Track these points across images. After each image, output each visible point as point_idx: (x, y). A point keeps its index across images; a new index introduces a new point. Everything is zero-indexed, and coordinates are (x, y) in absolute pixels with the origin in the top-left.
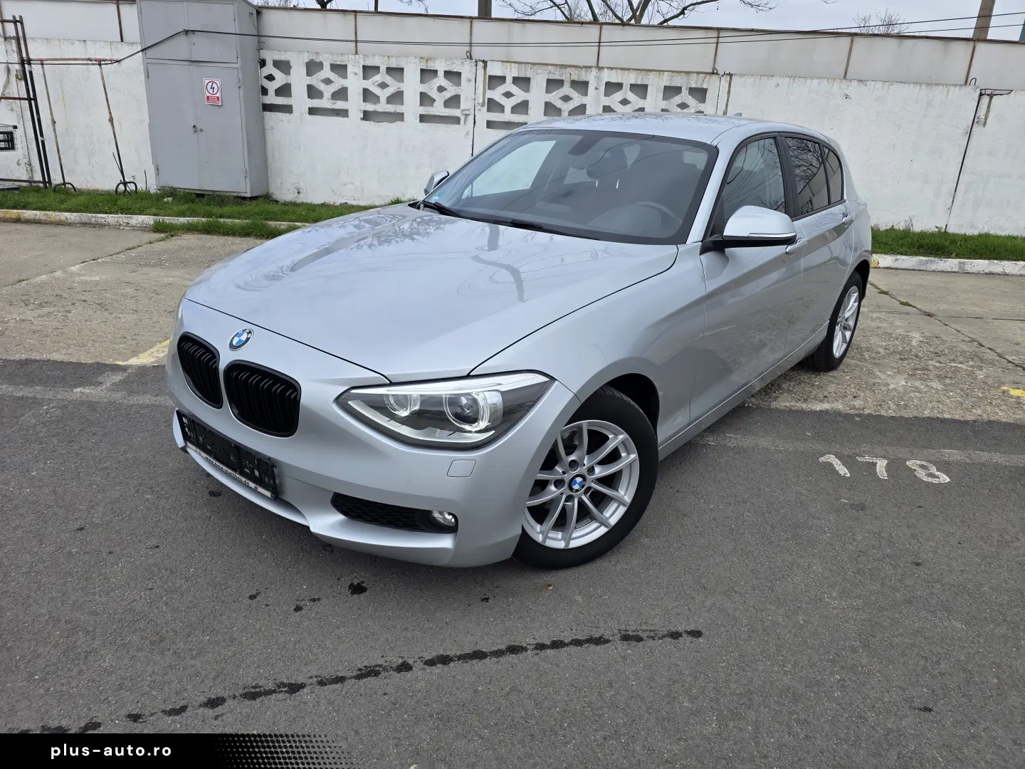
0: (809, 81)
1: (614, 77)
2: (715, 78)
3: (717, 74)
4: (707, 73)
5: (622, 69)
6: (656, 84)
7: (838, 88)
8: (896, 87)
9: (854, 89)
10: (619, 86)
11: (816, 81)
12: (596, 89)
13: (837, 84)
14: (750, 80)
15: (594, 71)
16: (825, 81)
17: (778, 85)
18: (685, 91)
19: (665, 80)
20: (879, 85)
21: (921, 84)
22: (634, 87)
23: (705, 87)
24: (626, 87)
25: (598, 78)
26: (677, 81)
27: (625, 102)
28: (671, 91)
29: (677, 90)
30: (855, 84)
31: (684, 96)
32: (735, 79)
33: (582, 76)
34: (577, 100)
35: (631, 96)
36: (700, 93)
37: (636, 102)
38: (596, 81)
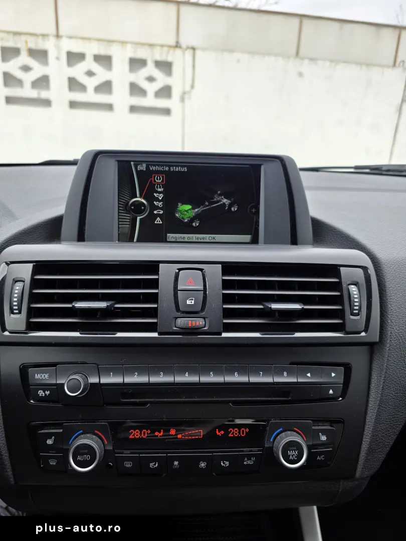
0: (267, 58)
1: (76, 47)
2: (178, 52)
3: (180, 47)
4: (170, 47)
5: (83, 38)
6: (121, 57)
7: (292, 65)
8: (341, 67)
9: (306, 67)
10: (81, 57)
11: (272, 59)
12: (58, 58)
13: (291, 61)
14: (213, 55)
15: (52, 40)
16: (280, 59)
17: (238, 61)
18: (150, 65)
19: (130, 52)
20: (328, 64)
21: (361, 64)
22: (98, 58)
23: (170, 59)
24: (89, 58)
25: (58, 48)
26: (141, 54)
27: (90, 74)
28: (136, 63)
29: (142, 63)
30: (306, 62)
31: (150, 69)
32: (198, 53)
33: (40, 44)
34: (38, 70)
35: (96, 67)
36: (165, 66)
37: (102, 75)
38: (56, 50)
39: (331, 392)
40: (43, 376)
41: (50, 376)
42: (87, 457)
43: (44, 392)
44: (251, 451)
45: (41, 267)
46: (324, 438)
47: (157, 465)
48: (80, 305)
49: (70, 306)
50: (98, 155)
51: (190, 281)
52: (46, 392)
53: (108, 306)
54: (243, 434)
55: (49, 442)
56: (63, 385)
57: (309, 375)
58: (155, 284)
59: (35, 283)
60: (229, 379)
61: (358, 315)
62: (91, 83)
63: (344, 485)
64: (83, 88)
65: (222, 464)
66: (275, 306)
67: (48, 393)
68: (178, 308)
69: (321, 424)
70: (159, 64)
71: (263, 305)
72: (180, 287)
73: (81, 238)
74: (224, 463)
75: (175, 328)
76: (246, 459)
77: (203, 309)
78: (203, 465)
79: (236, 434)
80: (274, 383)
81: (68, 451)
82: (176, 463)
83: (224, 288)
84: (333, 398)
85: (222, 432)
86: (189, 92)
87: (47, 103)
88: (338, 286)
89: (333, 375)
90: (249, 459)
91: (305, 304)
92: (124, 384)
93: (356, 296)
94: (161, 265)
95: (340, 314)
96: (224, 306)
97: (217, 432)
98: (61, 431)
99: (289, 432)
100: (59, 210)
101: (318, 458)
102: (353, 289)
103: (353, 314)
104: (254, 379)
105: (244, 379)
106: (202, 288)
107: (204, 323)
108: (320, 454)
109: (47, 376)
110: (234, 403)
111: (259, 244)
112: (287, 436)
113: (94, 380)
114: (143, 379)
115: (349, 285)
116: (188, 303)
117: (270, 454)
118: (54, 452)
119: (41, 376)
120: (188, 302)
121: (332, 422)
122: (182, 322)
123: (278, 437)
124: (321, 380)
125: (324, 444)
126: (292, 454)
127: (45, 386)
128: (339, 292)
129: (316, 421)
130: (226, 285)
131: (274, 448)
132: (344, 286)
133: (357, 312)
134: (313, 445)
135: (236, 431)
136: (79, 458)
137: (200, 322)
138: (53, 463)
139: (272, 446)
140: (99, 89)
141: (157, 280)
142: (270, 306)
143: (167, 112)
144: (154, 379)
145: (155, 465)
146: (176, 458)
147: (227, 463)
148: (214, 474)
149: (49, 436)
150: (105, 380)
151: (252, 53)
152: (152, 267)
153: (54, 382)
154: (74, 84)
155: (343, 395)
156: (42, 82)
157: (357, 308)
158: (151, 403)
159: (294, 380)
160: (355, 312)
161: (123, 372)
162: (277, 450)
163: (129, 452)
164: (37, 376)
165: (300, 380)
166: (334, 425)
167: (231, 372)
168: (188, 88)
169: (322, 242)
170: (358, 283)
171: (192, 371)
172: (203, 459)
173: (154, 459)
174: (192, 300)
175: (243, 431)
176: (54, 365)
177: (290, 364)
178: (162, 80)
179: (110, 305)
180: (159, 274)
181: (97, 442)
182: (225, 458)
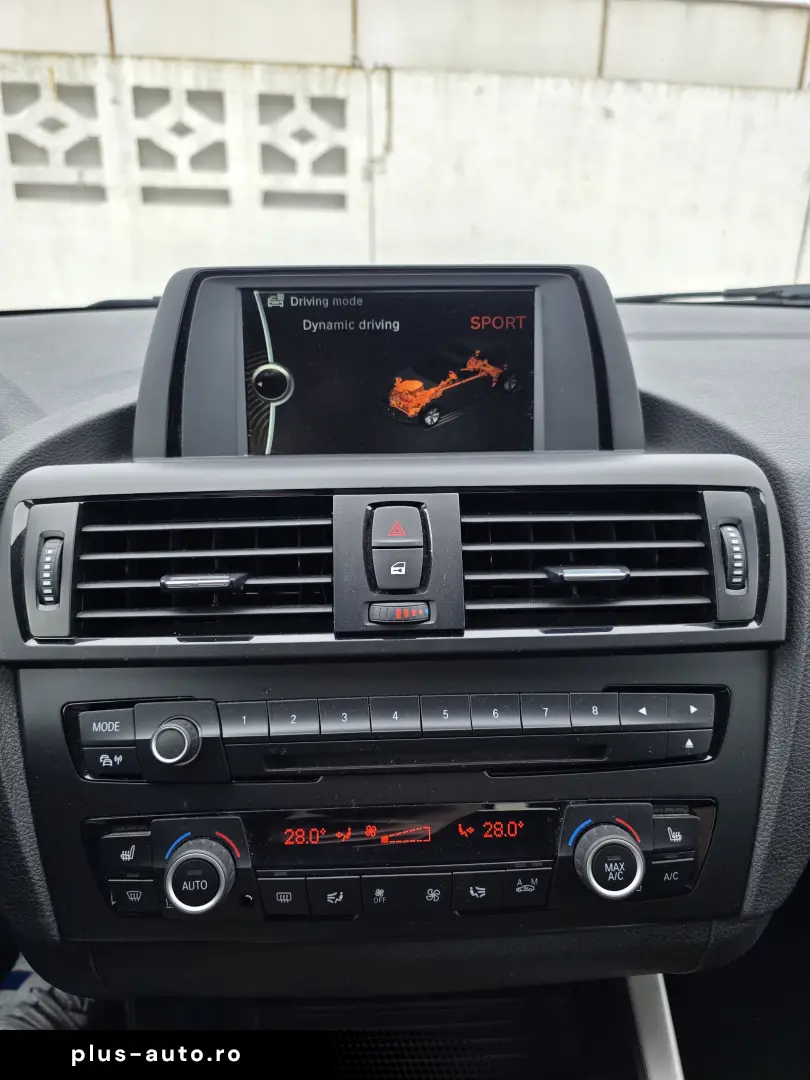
0: (537, 82)
1: (151, 76)
2: (357, 75)
3: (361, 67)
4: (342, 67)
5: (164, 58)
6: (241, 93)
7: (590, 95)
8: (690, 95)
9: (618, 96)
10: (162, 95)
11: (550, 82)
12: (115, 101)
13: (588, 86)
14: (428, 80)
15: (103, 64)
16: (566, 83)
17: (480, 91)
18: (302, 107)
19: (259, 82)
20: (663, 89)
21: (732, 87)
22: (196, 98)
23: (340, 93)
24: (178, 98)
25: (115, 80)
26: (282, 84)
27: (181, 130)
28: (273, 105)
29: (285, 103)
30: (619, 87)
31: (302, 116)
32: (397, 77)
33: (79, 75)
34: (77, 127)
35: (193, 117)
36: (332, 108)
37: (204, 131)
38: (111, 84)
39: (689, 744)
40: (108, 726)
41: (121, 726)
42: (202, 885)
43: (112, 758)
44: (529, 866)
45: (94, 508)
46: (676, 837)
47: (341, 897)
48: (175, 582)
49: (157, 584)
50: (201, 277)
51: (395, 528)
52: (116, 759)
53: (231, 582)
54: (512, 831)
55: (126, 856)
56: (148, 742)
57: (643, 711)
58: (324, 536)
59: (84, 542)
60: (481, 722)
61: (741, 586)
62: (183, 149)
63: (721, 929)
64: (168, 160)
65: (472, 892)
66: (570, 574)
67: (119, 759)
68: (373, 584)
69: (672, 810)
70: (319, 105)
71: (546, 572)
72: (375, 542)
73: (173, 449)
74: (475, 891)
75: (369, 624)
76: (520, 882)
77: (424, 582)
78: (433, 895)
79: (499, 832)
80: (572, 730)
81: (162, 873)
82: (380, 893)
83: (466, 540)
84: (694, 758)
85: (471, 830)
86: (382, 160)
87: (98, 193)
88: (698, 530)
89: (693, 709)
90: (526, 882)
91: (632, 568)
92: (269, 738)
93: (737, 549)
94: (335, 497)
95: (705, 586)
96: (468, 577)
97: (460, 830)
98: (149, 833)
99: (605, 826)
100: (127, 395)
101: (666, 877)
102: (731, 534)
103: (731, 586)
104: (532, 722)
105: (511, 722)
106: (419, 541)
107: (427, 611)
108: (670, 868)
109: (115, 726)
110: (492, 770)
111: (535, 451)
112: (600, 836)
113: (209, 731)
114: (309, 727)
115: (721, 526)
116: (393, 573)
117: (568, 870)
118: (137, 876)
119: (103, 727)
120: (394, 571)
121: (693, 805)
122: (383, 611)
123: (585, 837)
124: (669, 721)
125: (677, 850)
126: (614, 869)
127: (112, 747)
128: (702, 541)
129: (661, 803)
130: (470, 533)
131: (576, 860)
132: (712, 528)
133: (739, 580)
134: (655, 852)
135: (498, 826)
136: (186, 886)
137: (418, 610)
138: (134, 896)
139: (571, 854)
140: (199, 160)
141: (330, 527)
142: (560, 574)
143: (338, 201)
144: (331, 727)
145: (337, 896)
146: (379, 883)
147: (482, 891)
148: (457, 913)
149: (125, 844)
150: (231, 731)
151: (506, 73)
152: (319, 501)
153: (130, 737)
154: (149, 152)
155: (715, 750)
156: (88, 150)
157: (740, 572)
158: (326, 774)
159: (613, 722)
160: (735, 580)
161: (268, 714)
162: (582, 862)
163: (284, 871)
164: (97, 727)
165: (625, 722)
166: (696, 811)
167: (484, 708)
168: (378, 150)
169: (664, 443)
170: (740, 521)
171: (405, 709)
172: (434, 883)
173: (335, 886)
174: (402, 565)
175: (512, 827)
176: (129, 703)
177: (604, 691)
178: (325, 136)
179: (237, 580)
180: (331, 516)
181: (219, 855)
182: (477, 881)
